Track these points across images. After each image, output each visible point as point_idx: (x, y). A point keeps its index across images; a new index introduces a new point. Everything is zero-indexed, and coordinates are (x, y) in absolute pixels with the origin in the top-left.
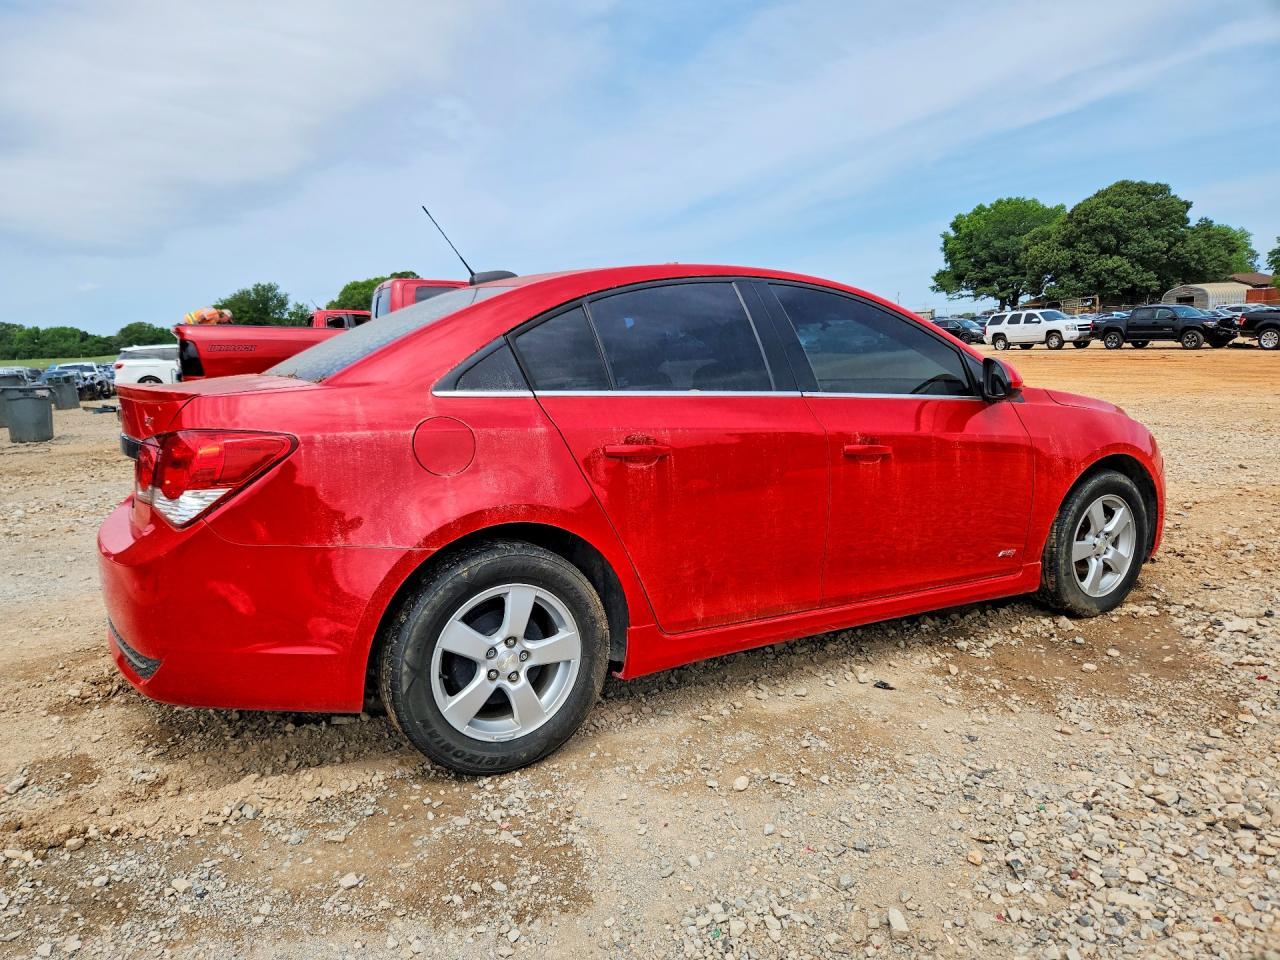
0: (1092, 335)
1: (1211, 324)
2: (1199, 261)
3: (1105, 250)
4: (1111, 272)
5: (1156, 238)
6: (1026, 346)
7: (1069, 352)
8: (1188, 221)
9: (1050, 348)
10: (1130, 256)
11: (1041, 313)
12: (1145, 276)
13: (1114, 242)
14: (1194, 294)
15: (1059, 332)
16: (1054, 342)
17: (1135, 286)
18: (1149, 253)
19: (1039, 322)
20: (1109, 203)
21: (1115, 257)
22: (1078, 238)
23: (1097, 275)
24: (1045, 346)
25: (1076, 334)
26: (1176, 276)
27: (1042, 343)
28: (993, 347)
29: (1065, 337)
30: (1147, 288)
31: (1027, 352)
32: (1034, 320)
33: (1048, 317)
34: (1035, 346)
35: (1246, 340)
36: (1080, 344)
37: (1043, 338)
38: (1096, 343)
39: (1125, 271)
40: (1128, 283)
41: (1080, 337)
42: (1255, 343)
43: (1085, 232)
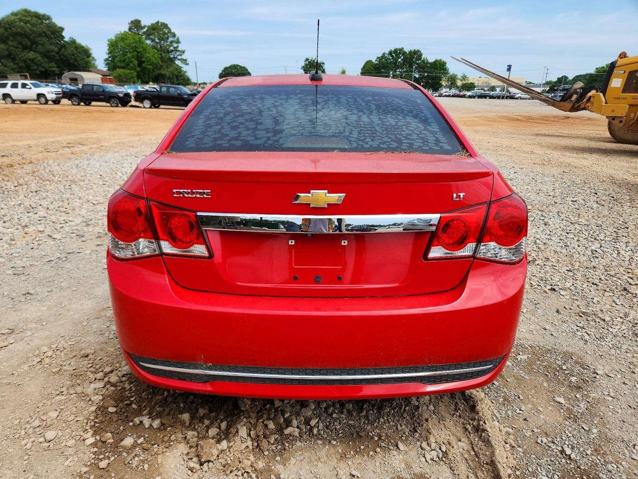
0: (63, 97)
1: (121, 95)
2: (75, 59)
3: (25, 48)
4: (32, 60)
5: (51, 44)
6: (24, 102)
7: (51, 106)
8: (63, 37)
9: (41, 104)
10: (40, 53)
11: (31, 83)
12: (51, 65)
13: (29, 44)
14: (77, 77)
15: (44, 95)
16: (43, 100)
17: (46, 70)
18: (49, 52)
19: (31, 88)
20: (21, 20)
21: (32, 52)
22: (7, 38)
23: (25, 61)
24: (37, 102)
25: (54, 96)
26: (65, 66)
27: (36, 100)
28: (4, 102)
29: (48, 98)
30: (53, 71)
31: (24, 106)
32: (27, 87)
33: (36, 86)
34: (29, 102)
35: (137, 104)
36: (56, 102)
37: (35, 98)
38: (65, 101)
39: (39, 61)
40: (43, 68)
41: (56, 98)
42: (141, 105)
43: (11, 35)
